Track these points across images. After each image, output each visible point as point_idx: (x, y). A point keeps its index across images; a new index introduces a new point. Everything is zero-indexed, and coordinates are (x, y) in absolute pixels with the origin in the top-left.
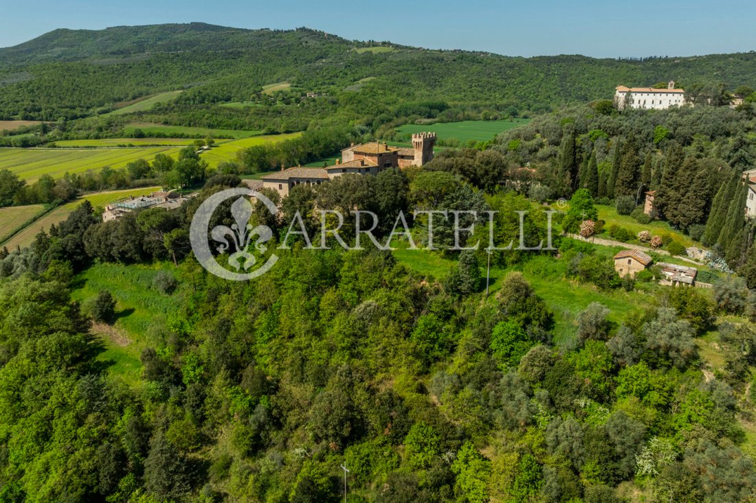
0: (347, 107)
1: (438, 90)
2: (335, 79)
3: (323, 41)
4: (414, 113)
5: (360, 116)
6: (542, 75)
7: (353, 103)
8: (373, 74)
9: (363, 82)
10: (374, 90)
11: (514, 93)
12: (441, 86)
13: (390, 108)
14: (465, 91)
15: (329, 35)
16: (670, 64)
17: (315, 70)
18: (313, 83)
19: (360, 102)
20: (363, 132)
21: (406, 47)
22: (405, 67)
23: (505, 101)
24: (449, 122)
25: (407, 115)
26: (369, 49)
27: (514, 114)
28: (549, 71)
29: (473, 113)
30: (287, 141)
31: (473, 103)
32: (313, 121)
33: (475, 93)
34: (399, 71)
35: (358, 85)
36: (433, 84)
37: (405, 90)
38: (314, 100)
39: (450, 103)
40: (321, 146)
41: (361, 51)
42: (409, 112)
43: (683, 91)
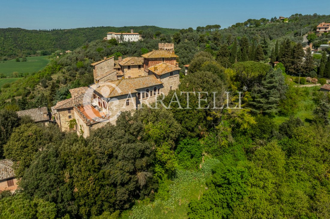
16: (63, 32)
43: (138, 34)
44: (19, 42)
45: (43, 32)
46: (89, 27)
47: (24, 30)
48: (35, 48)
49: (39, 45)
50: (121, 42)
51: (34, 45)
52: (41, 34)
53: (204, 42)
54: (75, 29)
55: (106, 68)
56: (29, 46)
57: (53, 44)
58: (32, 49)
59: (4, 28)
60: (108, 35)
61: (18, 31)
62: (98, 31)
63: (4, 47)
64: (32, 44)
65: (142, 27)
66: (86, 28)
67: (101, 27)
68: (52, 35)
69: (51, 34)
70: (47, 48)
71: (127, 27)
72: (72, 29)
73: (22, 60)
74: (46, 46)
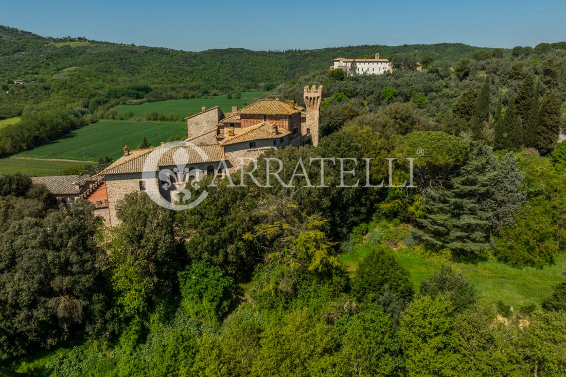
0: (61, 92)
1: (137, 76)
2: (38, 69)
3: (18, 37)
4: (123, 95)
5: (75, 100)
6: (218, 63)
7: (65, 89)
8: (76, 65)
9: (69, 71)
10: (81, 77)
11: (201, 77)
12: (139, 73)
13: (100, 92)
14: (161, 76)
15: (22, 31)
16: (303, 54)
17: (15, 61)
18: (16, 73)
19: (72, 87)
20: (83, 113)
21: (102, 42)
22: (104, 58)
23: (194, 84)
24: (155, 101)
25: (117, 97)
26: (67, 44)
27: (206, 92)
28: (223, 60)
29: (174, 94)
30: (10, 126)
31: (171, 85)
32: (27, 107)
33: (170, 78)
34: (100, 62)
35: (64, 74)
36: (133, 72)
37: (109, 77)
38: (23, 87)
39: (152, 86)
40: (48, 129)
41: (59, 45)
42: (118, 94)
43: (388, 61)
44: (239, 70)
45: (273, 55)
46: (344, 47)
47: (248, 51)
48: (259, 78)
49: (264, 74)
50: (352, 75)
51: (258, 74)
52: (270, 58)
53: (520, 78)
54: (321, 50)
55: (204, 124)
56: (250, 76)
57: (285, 73)
58: (253, 81)
59: (222, 48)
60: (335, 63)
61: (241, 52)
62: (358, 52)
63: (218, 75)
64: (256, 72)
65: (437, 45)
66: (339, 49)
67: (363, 46)
68: (286, 59)
69: (284, 58)
70: (274, 79)
71: (408, 45)
72: (317, 50)
73: (235, 96)
74: (275, 76)
